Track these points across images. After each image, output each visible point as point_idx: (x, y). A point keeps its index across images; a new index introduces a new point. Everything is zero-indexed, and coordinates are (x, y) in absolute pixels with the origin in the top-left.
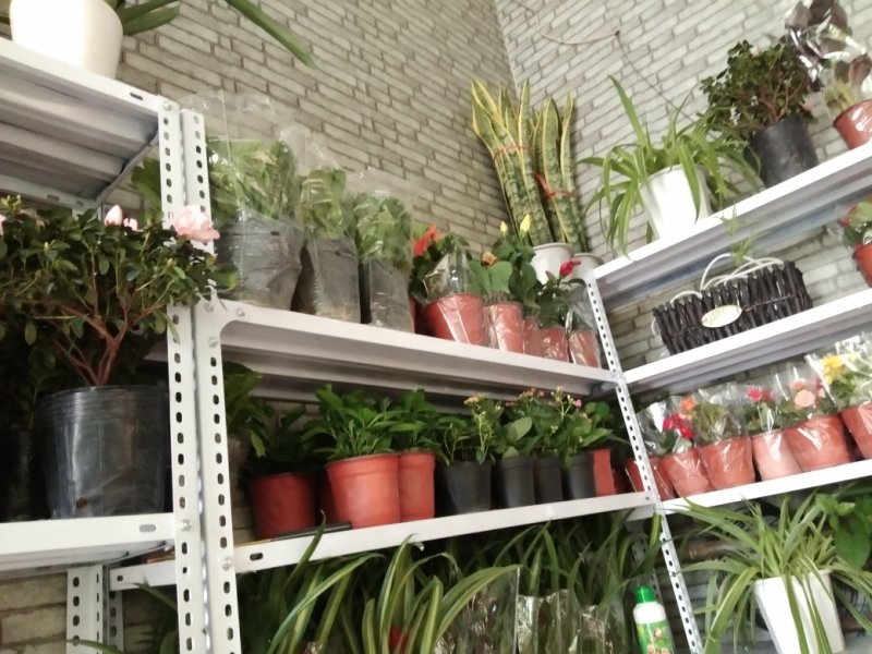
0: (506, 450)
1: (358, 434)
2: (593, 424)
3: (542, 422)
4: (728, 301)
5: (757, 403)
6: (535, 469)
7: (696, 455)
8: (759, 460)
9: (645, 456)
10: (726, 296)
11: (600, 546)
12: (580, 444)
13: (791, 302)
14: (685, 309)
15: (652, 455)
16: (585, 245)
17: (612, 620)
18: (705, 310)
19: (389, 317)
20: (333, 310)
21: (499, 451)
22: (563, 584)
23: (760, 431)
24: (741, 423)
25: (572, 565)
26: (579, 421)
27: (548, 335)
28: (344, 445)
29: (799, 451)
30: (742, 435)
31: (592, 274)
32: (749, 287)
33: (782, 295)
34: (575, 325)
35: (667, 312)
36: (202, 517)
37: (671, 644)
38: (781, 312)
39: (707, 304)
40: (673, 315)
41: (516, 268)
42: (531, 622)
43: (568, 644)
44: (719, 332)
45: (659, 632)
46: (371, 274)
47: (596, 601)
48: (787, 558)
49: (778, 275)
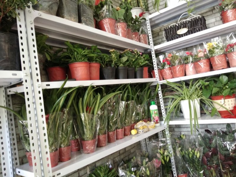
0: (120, 65)
1: (78, 56)
2: (144, 60)
3: (130, 58)
4: (185, 27)
5: (188, 56)
6: (128, 70)
7: (170, 69)
8: (186, 71)
9: (157, 69)
10: (184, 25)
11: (143, 91)
12: (140, 65)
13: (202, 28)
14: (173, 29)
15: (159, 69)
16: (147, 9)
17: (144, 109)
18: (178, 29)
19: (87, 22)
20: (69, 18)
21: (118, 65)
22: (133, 99)
23: (188, 63)
24: (183, 60)
25: (135, 95)
26: (140, 59)
27: (134, 34)
28: (74, 59)
29: (197, 68)
30: (183, 64)
31: (148, 17)
32: (191, 23)
33: (199, 26)
34: (142, 32)
35: (168, 30)
36: (31, 74)
37: (158, 115)
38: (198, 30)
39: (179, 28)
40: (169, 30)
41: (126, 12)
42: (123, 107)
43: (133, 113)
44: (181, 36)
45: (155, 112)
46: (81, 8)
47: (141, 104)
48: (190, 95)
49: (199, 20)
